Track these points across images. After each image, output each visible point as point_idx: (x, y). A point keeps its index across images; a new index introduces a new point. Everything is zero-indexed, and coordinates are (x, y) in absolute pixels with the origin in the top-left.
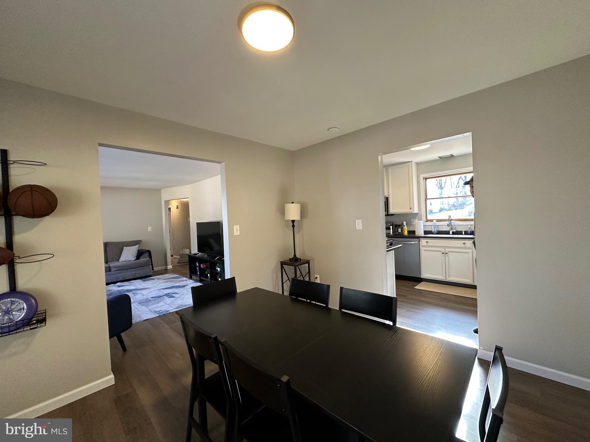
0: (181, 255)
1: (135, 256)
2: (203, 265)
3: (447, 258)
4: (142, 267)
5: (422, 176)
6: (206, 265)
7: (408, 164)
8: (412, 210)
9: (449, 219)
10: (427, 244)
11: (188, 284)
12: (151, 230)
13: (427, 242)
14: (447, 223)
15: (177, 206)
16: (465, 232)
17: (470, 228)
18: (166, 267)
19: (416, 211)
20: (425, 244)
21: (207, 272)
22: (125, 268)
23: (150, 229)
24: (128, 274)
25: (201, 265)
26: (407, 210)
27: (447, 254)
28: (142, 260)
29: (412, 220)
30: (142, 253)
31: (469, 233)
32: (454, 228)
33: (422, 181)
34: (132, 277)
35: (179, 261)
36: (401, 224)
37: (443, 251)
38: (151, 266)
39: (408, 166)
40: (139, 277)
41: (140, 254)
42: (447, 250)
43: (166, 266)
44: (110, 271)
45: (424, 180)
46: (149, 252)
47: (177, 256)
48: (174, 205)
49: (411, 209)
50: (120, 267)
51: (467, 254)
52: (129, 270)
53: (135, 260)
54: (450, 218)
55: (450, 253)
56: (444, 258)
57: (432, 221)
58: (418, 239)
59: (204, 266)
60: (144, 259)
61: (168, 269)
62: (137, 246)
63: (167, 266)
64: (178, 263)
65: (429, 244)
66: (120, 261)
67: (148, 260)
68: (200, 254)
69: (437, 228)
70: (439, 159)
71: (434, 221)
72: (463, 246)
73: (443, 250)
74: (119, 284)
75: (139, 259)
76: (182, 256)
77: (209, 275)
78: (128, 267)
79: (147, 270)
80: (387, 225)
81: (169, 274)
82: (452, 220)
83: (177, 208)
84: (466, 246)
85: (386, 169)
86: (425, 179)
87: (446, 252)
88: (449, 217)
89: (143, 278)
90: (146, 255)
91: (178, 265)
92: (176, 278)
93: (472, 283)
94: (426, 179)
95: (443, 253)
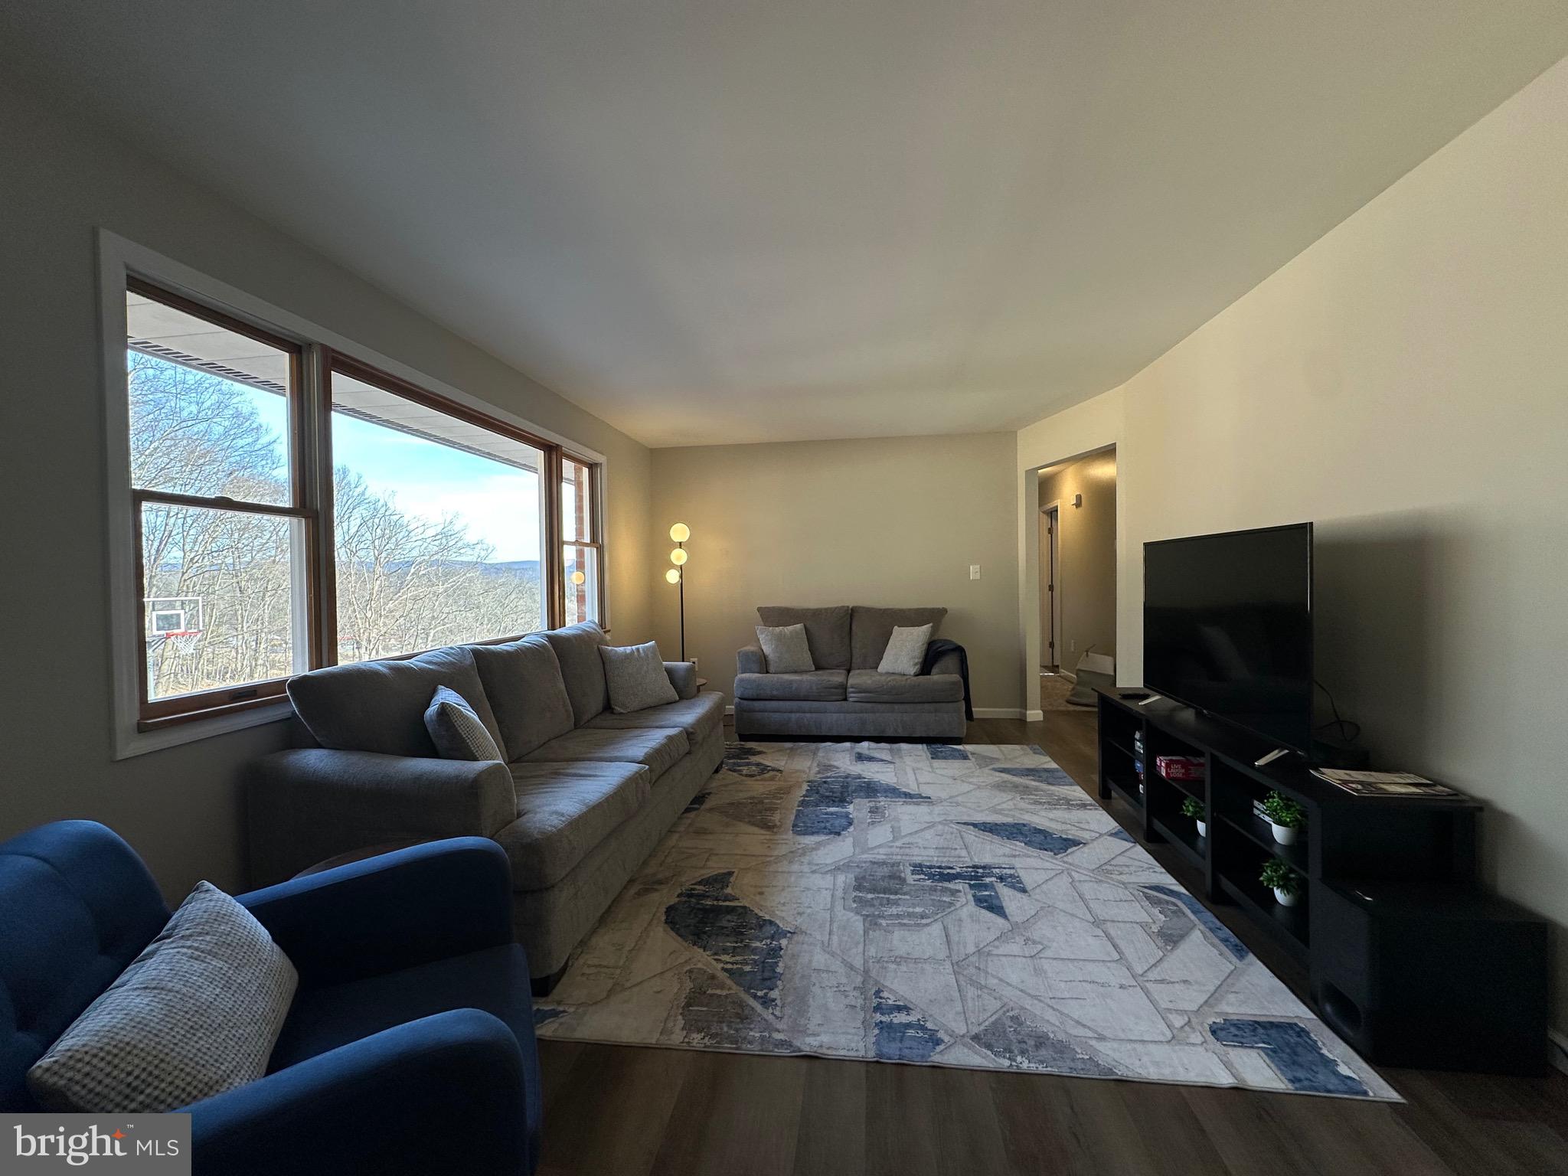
0: (1081, 674)
1: (920, 660)
2: (1168, 766)
4: (938, 705)
6: (1184, 765)
11: (1086, 836)
12: (978, 577)
15: (1079, 498)
18: (1024, 711)
21: (1189, 810)
22: (886, 698)
23: (974, 572)
24: (893, 720)
25: (1161, 762)
28: (936, 677)
30: (939, 652)
34: (901, 733)
35: (1072, 695)
38: (963, 705)
40: (924, 735)
41: (933, 656)
43: (1021, 707)
44: (845, 699)
46: (960, 651)
47: (1071, 673)
48: (1068, 492)
50: (870, 692)
52: (896, 707)
53: (916, 675)
59: (1178, 771)
60: (943, 676)
61: (1028, 720)
62: (926, 628)
63: (1026, 710)
64: (1069, 702)
66: (880, 669)
67: (954, 683)
68: (1157, 697)
74: (865, 746)
75: (929, 673)
76: (1086, 677)
77: (1201, 827)
78: (894, 696)
79: (950, 718)
81: (1025, 747)
83: (1078, 505)
89: (934, 743)
90: (950, 661)
91: (1068, 713)
92: (1045, 775)
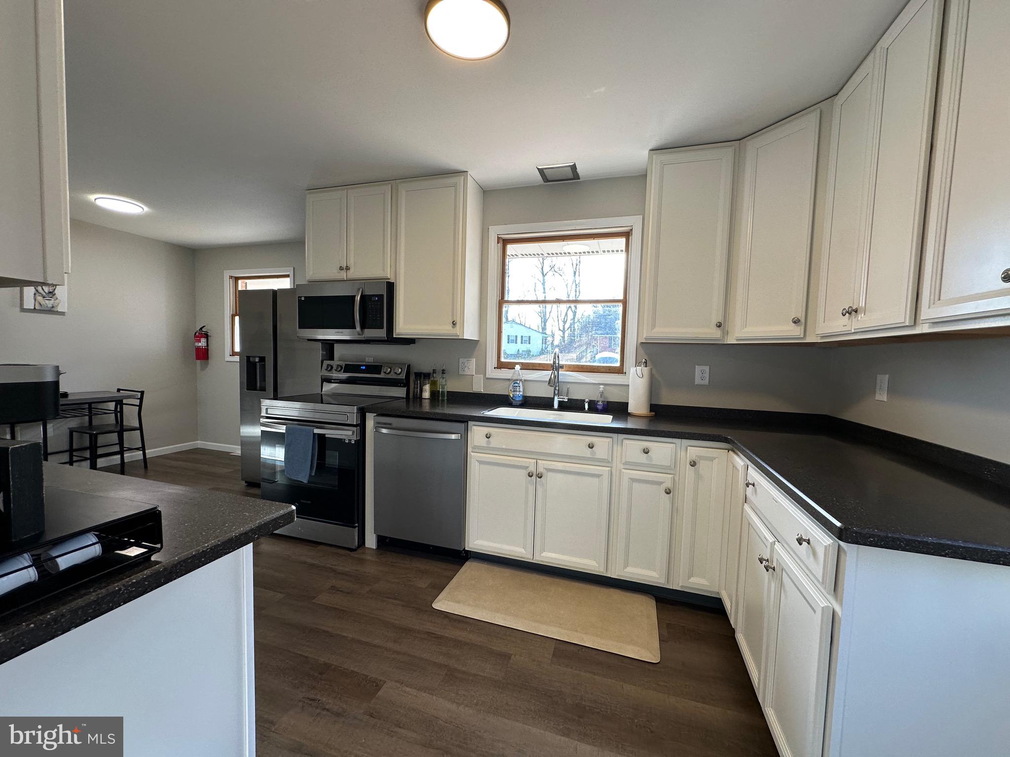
3: (539, 490)
5: (494, 232)
7: (452, 180)
8: (457, 331)
9: (554, 363)
10: (488, 443)
13: (488, 438)
14: (546, 375)
16: (591, 403)
17: (602, 394)
19: (470, 333)
20: (483, 442)
26: (442, 329)
27: (540, 477)
29: (461, 360)
31: (600, 407)
32: (565, 390)
33: (494, 248)
36: (432, 372)
37: (532, 469)
39: (455, 186)
42: (543, 465)
45: (500, 245)
49: (454, 324)
51: (596, 480)
54: (557, 362)
55: (550, 474)
56: (531, 489)
57: (510, 366)
58: (463, 425)
65: (494, 442)
69: (521, 390)
70: (540, 186)
71: (518, 367)
72: (588, 452)
73: (530, 463)
80: (392, 372)
82: (562, 367)
84: (594, 453)
85: (394, 191)
86: (501, 241)
87: (541, 470)
88: (555, 358)
93: (602, 572)
94: (505, 242)
95: (530, 475)
